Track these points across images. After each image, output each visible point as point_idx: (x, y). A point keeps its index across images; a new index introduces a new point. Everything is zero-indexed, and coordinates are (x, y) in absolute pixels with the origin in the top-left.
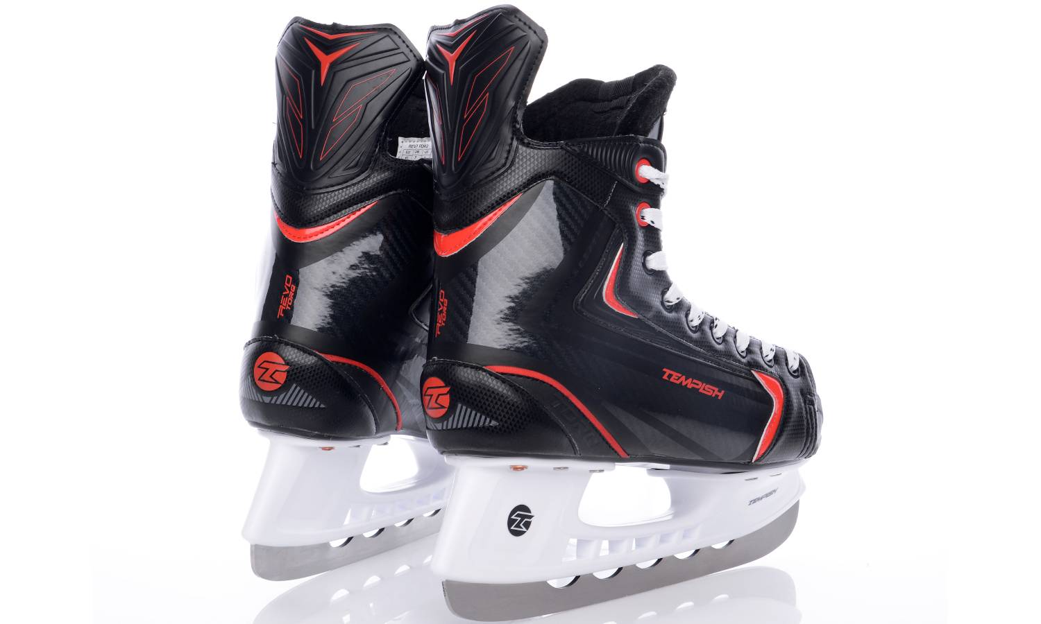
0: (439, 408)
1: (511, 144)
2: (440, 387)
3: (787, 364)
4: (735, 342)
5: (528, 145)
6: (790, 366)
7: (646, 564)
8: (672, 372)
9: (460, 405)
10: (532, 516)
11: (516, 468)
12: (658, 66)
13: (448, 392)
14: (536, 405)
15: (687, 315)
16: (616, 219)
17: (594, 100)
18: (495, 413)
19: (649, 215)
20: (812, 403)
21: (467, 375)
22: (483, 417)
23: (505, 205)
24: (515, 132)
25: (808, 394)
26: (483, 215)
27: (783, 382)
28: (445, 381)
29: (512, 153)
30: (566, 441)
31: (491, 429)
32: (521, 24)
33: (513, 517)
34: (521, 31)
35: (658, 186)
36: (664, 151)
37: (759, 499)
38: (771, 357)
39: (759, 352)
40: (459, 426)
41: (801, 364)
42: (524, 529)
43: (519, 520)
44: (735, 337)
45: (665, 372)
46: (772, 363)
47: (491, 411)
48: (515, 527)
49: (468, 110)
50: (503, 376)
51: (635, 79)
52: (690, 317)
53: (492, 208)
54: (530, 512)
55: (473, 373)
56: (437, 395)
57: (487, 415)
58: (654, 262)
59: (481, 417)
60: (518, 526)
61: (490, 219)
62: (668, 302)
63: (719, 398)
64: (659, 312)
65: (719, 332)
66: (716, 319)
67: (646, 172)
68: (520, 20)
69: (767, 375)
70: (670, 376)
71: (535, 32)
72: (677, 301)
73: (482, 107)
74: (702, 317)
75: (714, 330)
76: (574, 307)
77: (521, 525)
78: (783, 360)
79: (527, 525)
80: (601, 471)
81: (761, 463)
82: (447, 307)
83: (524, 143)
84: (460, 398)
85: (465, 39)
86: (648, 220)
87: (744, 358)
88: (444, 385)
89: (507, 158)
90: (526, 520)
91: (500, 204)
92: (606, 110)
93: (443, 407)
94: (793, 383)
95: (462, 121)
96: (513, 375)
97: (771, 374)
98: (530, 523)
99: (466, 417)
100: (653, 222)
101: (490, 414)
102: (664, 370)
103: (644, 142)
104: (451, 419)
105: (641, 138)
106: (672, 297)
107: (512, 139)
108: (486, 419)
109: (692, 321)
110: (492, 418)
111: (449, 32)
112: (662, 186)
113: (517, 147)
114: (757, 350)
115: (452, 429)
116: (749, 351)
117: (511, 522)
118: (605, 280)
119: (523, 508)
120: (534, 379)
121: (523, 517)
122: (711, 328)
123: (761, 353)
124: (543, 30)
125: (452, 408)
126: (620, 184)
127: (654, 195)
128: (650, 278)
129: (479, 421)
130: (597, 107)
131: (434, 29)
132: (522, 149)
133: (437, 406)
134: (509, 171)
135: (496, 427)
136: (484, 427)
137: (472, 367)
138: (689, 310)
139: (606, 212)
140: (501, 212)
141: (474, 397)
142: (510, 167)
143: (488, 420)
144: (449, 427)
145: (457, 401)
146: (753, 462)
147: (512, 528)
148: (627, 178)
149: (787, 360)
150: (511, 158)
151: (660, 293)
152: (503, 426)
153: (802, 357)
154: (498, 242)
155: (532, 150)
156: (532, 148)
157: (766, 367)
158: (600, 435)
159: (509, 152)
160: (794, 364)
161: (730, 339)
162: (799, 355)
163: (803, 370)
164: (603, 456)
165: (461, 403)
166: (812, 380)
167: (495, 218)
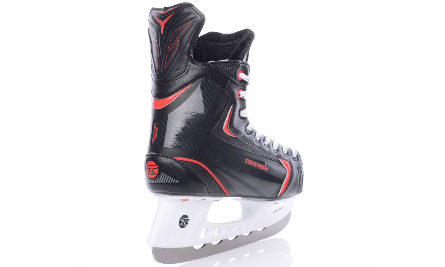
0: (153, 174)
1: (188, 63)
2: (154, 165)
3: (292, 155)
4: (273, 146)
5: (195, 63)
6: (293, 156)
7: (231, 238)
8: (248, 160)
9: (162, 173)
10: (189, 220)
11: (184, 200)
12: (247, 29)
13: (157, 168)
14: (194, 174)
15: (255, 136)
16: (229, 96)
17: (218, 41)
18: (178, 177)
19: (242, 94)
20: (301, 172)
21: (165, 160)
22: (172, 179)
23: (184, 89)
24: (189, 58)
25: (300, 168)
26: (174, 92)
27: (290, 163)
28: (156, 163)
29: (188, 67)
30: (206, 189)
31: (175, 184)
32: (194, 12)
33: (181, 220)
34: (194, 15)
35: (246, 82)
36: (249, 67)
37: (277, 210)
38: (286, 152)
39: (281, 151)
40: (162, 182)
41: (297, 156)
42: (185, 225)
43: (184, 221)
44: (273, 144)
45: (246, 160)
46: (286, 155)
47: (176, 176)
48: (182, 224)
49: (170, 47)
50: (181, 162)
51: (236, 34)
52: (256, 137)
53: (178, 89)
54: (188, 218)
55: (168, 160)
56: (152, 169)
57: (174, 178)
58: (243, 114)
59: (171, 179)
60: (183, 224)
61: (177, 94)
62: (248, 130)
63: (266, 170)
64: (245, 135)
65: (267, 143)
66: (266, 137)
67: (242, 76)
68: (194, 10)
69: (285, 160)
70: (248, 161)
71: (200, 16)
72: (252, 130)
73: (176, 46)
74: (261, 137)
75: (265, 142)
76: (211, 133)
77: (184, 223)
78: (290, 154)
79: (187, 223)
80: (218, 201)
81: (281, 197)
82: (158, 131)
83: (193, 62)
84: (163, 170)
85: (169, 16)
86: (241, 96)
87: (276, 153)
88: (156, 165)
89: (186, 69)
90: (186, 221)
91: (182, 88)
92: (224, 46)
93: (155, 174)
94: (294, 163)
95: (167, 51)
96: (185, 161)
97: (286, 160)
98: (188, 222)
99: (165, 178)
100: (243, 97)
101: (176, 178)
102: (246, 159)
103: (242, 63)
104: (158, 179)
105: (240, 61)
106: (249, 128)
107: (188, 61)
108: (173, 180)
109: (256, 138)
110: (176, 179)
111: (161, 12)
112: (248, 82)
113: (190, 65)
114: (280, 149)
115: (158, 183)
116: (278, 150)
117: (180, 222)
118: (224, 122)
119: (185, 216)
120: (194, 163)
121: (185, 220)
122: (264, 141)
123: (282, 150)
124: (204, 15)
125: (159, 174)
126: (232, 80)
127: (244, 85)
128: (241, 120)
129: (170, 181)
130: (220, 44)
131: (153, 9)
132: (192, 65)
133: (152, 173)
134: (187, 74)
135: (178, 183)
136: (172, 183)
137: (168, 157)
138: (256, 134)
139: (225, 93)
140: (182, 92)
141: (169, 170)
142: (187, 73)
143: (174, 180)
144: (157, 182)
145: (161, 172)
146: (278, 196)
147: (181, 225)
148: (234, 79)
149: (292, 153)
150: (187, 69)
151: (245, 127)
152: (181, 183)
153: (298, 153)
154: (181, 104)
155: (196, 66)
156: (196, 65)
157: (284, 157)
158: (220, 187)
159: (187, 66)
160: (295, 155)
161: (271, 145)
162: (297, 151)
163: (298, 158)
164: (220, 195)
165: (163, 172)
166: (301, 162)
167: (180, 94)
